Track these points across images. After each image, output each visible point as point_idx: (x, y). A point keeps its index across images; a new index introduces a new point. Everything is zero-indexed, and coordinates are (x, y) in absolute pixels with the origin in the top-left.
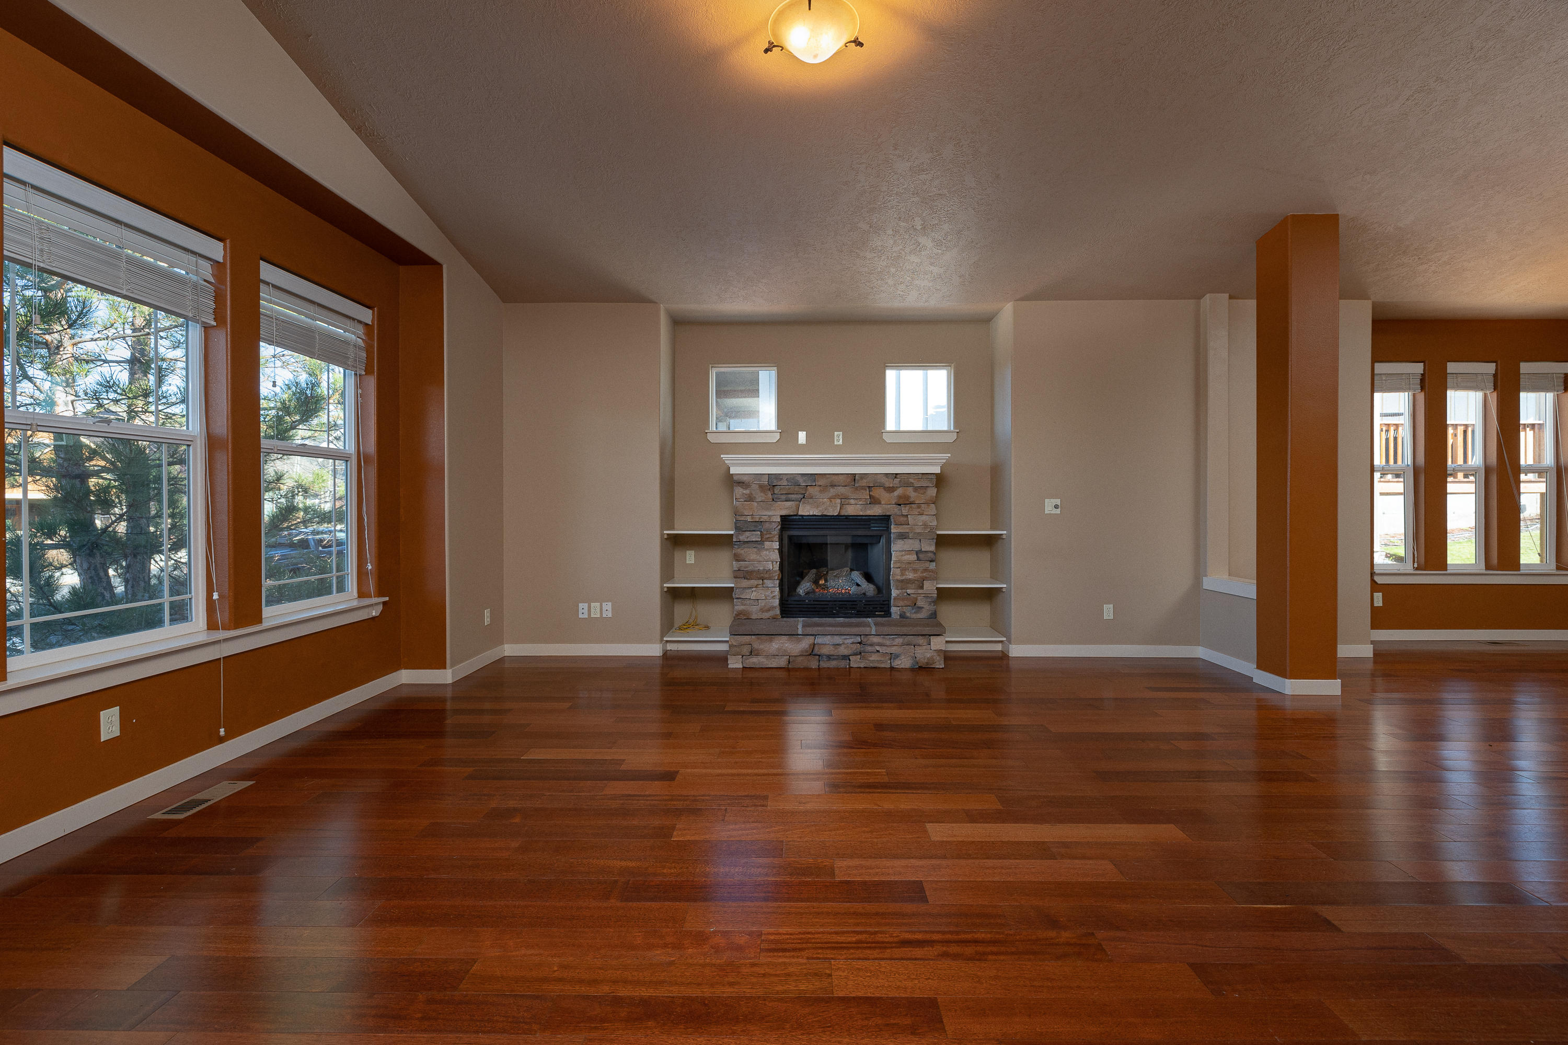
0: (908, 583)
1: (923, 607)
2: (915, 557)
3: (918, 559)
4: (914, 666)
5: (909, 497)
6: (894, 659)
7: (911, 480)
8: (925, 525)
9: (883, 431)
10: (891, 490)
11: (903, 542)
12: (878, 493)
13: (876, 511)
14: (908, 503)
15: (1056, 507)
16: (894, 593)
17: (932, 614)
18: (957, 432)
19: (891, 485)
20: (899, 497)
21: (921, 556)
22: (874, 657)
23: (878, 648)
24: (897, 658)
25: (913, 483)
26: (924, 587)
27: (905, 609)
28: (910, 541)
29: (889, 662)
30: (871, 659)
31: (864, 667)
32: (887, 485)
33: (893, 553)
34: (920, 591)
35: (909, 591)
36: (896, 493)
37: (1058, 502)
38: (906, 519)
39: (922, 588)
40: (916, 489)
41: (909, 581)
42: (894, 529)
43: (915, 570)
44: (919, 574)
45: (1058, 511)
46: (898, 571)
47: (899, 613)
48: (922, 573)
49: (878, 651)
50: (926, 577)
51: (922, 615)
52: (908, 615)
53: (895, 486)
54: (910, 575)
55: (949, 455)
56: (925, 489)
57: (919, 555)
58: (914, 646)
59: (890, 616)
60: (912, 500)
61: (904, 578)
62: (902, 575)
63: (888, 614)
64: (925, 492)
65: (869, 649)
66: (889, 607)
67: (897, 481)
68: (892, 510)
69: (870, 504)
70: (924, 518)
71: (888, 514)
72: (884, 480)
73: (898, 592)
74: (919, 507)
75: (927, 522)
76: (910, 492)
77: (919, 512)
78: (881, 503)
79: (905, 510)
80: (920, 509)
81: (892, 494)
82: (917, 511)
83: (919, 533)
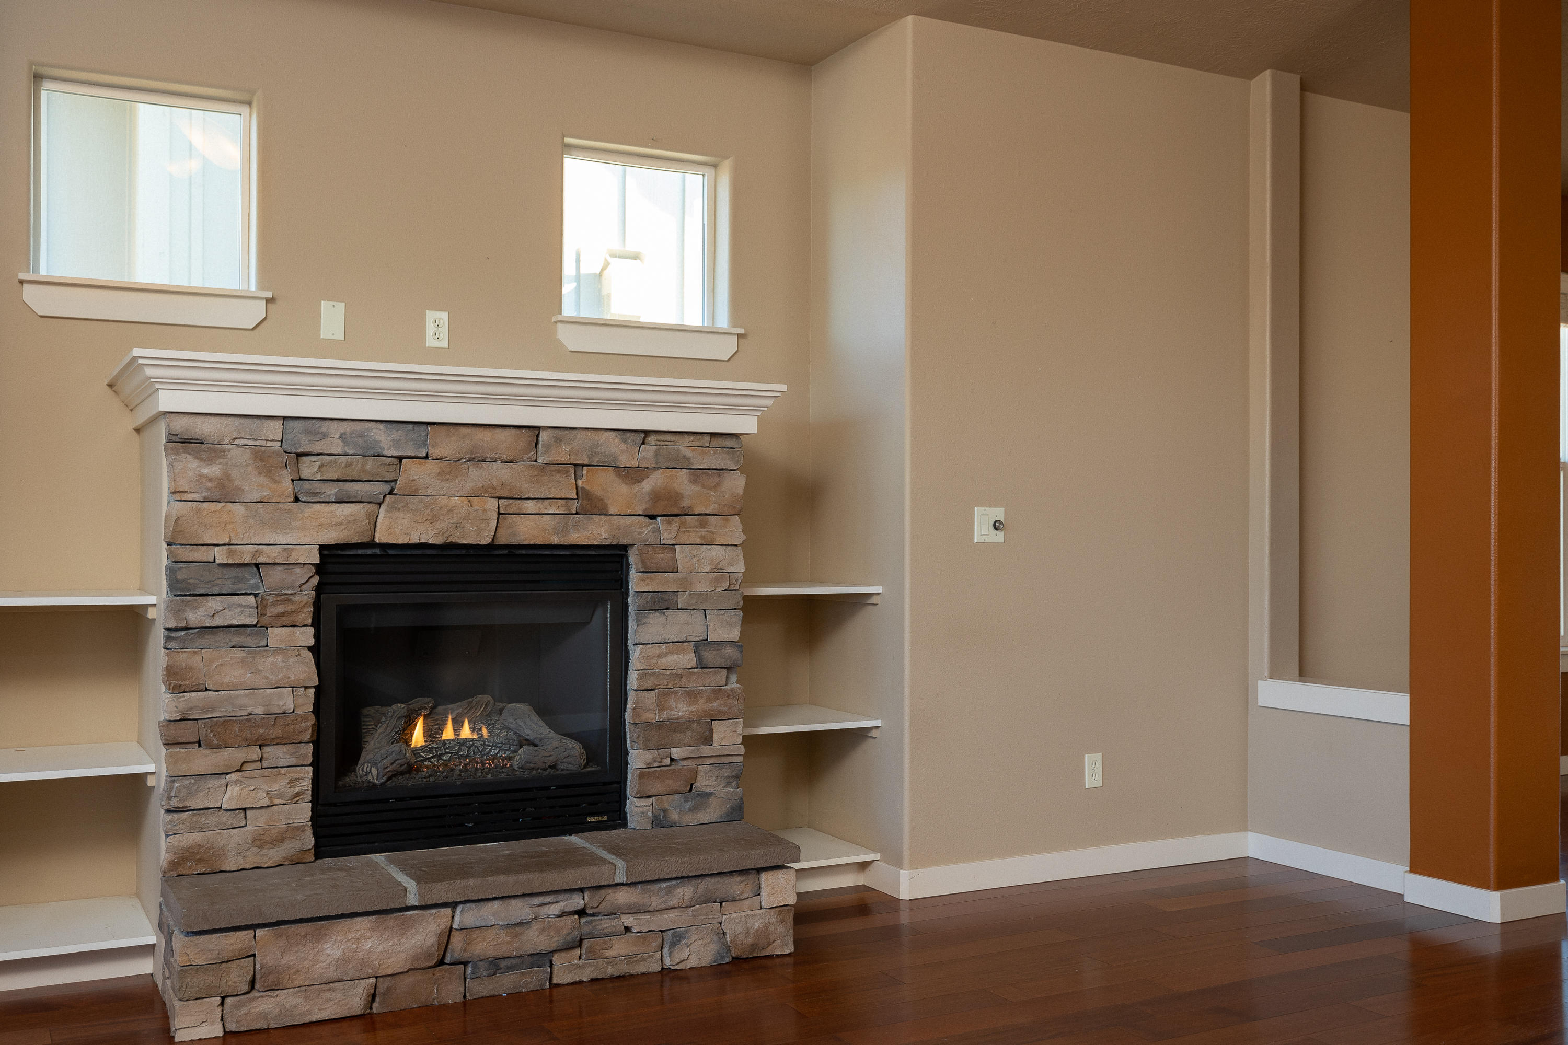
0: (675, 731)
1: (711, 794)
2: (688, 659)
3: (701, 664)
4: (723, 958)
5: (675, 497)
6: (673, 945)
7: (685, 451)
8: (718, 572)
9: (559, 318)
10: (634, 474)
11: (662, 619)
12: (599, 483)
13: (596, 532)
14: (676, 511)
15: (996, 526)
16: (637, 759)
17: (733, 809)
18: (739, 336)
19: (634, 463)
20: (656, 496)
21: (708, 655)
22: (619, 948)
23: (628, 920)
24: (679, 941)
25: (689, 459)
26: (715, 737)
27: (667, 802)
28: (682, 616)
29: (658, 955)
30: (610, 953)
31: (593, 980)
32: (626, 460)
33: (636, 654)
34: (705, 750)
35: (676, 753)
36: (647, 486)
37: (998, 513)
38: (670, 555)
39: (707, 740)
40: (698, 474)
41: (677, 726)
42: (636, 583)
43: (693, 695)
44: (702, 705)
45: (999, 537)
46: (650, 699)
47: (650, 814)
48: (709, 700)
49: (627, 929)
50: (719, 712)
51: (711, 813)
52: (674, 816)
53: (644, 465)
54: (680, 709)
55: (784, 387)
56: (719, 475)
57: (702, 653)
58: (721, 903)
59: (624, 824)
60: (685, 503)
61: (664, 716)
62: (661, 707)
63: (618, 819)
64: (718, 484)
65: (606, 924)
66: (621, 799)
67: (649, 450)
68: (642, 531)
69: (577, 513)
70: (716, 553)
71: (624, 541)
72: (615, 446)
73: (648, 756)
74: (703, 525)
75: (724, 563)
76: (682, 482)
77: (702, 537)
78: (608, 511)
79: (667, 531)
80: (704, 528)
81: (636, 488)
82: (699, 534)
83: (701, 594)
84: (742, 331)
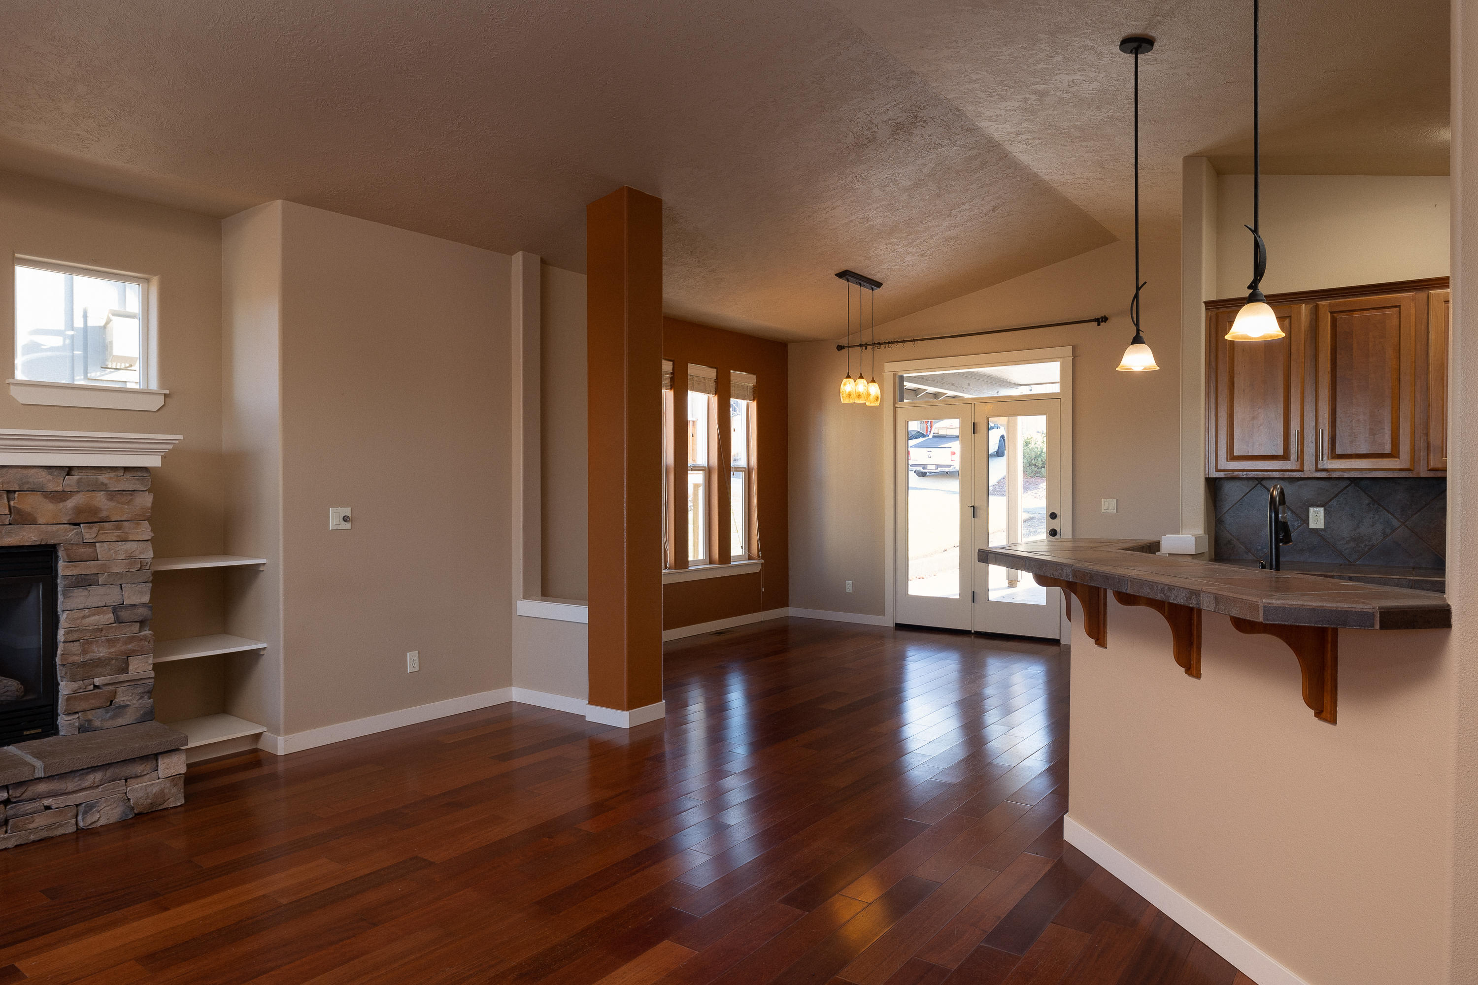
0: (97, 667)
1: (127, 706)
2: (109, 617)
3: (118, 620)
4: (127, 815)
5: (96, 510)
6: (85, 813)
7: (102, 480)
8: (130, 557)
9: (11, 381)
10: (59, 496)
11: (85, 593)
12: (29, 503)
13: (27, 536)
14: (96, 520)
15: (345, 519)
16: (65, 688)
17: (145, 714)
18: (165, 395)
19: (60, 488)
20: (78, 510)
21: (124, 614)
22: (40, 821)
23: (47, 802)
24: (91, 810)
25: (106, 485)
26: (131, 668)
27: (90, 715)
28: (101, 590)
29: (73, 821)
30: (32, 826)
31: (17, 846)
32: (51, 487)
33: (63, 617)
34: (122, 677)
35: (97, 681)
36: (71, 503)
37: (347, 511)
38: (93, 550)
39: (125, 670)
40: (113, 495)
41: (99, 664)
42: (63, 568)
43: (111, 642)
44: (120, 647)
45: (348, 526)
46: (75, 647)
47: (77, 724)
48: (126, 643)
49: (48, 808)
50: (133, 651)
51: (128, 717)
52: (97, 723)
53: (68, 489)
54: (101, 652)
55: (181, 437)
56: (131, 495)
57: (119, 613)
58: (126, 781)
59: (57, 733)
60: (104, 514)
61: (88, 657)
62: (84, 652)
63: (51, 729)
64: (131, 501)
65: (29, 807)
66: (54, 715)
67: (73, 479)
68: (62, 535)
69: (10, 524)
70: (129, 546)
71: (52, 542)
72: (42, 479)
73: (75, 685)
74: (118, 528)
75: (137, 553)
76: (100, 500)
77: (118, 536)
78: (37, 522)
79: (88, 534)
80: (120, 530)
81: (61, 505)
82: (115, 534)
83: (117, 574)
84: (167, 392)
